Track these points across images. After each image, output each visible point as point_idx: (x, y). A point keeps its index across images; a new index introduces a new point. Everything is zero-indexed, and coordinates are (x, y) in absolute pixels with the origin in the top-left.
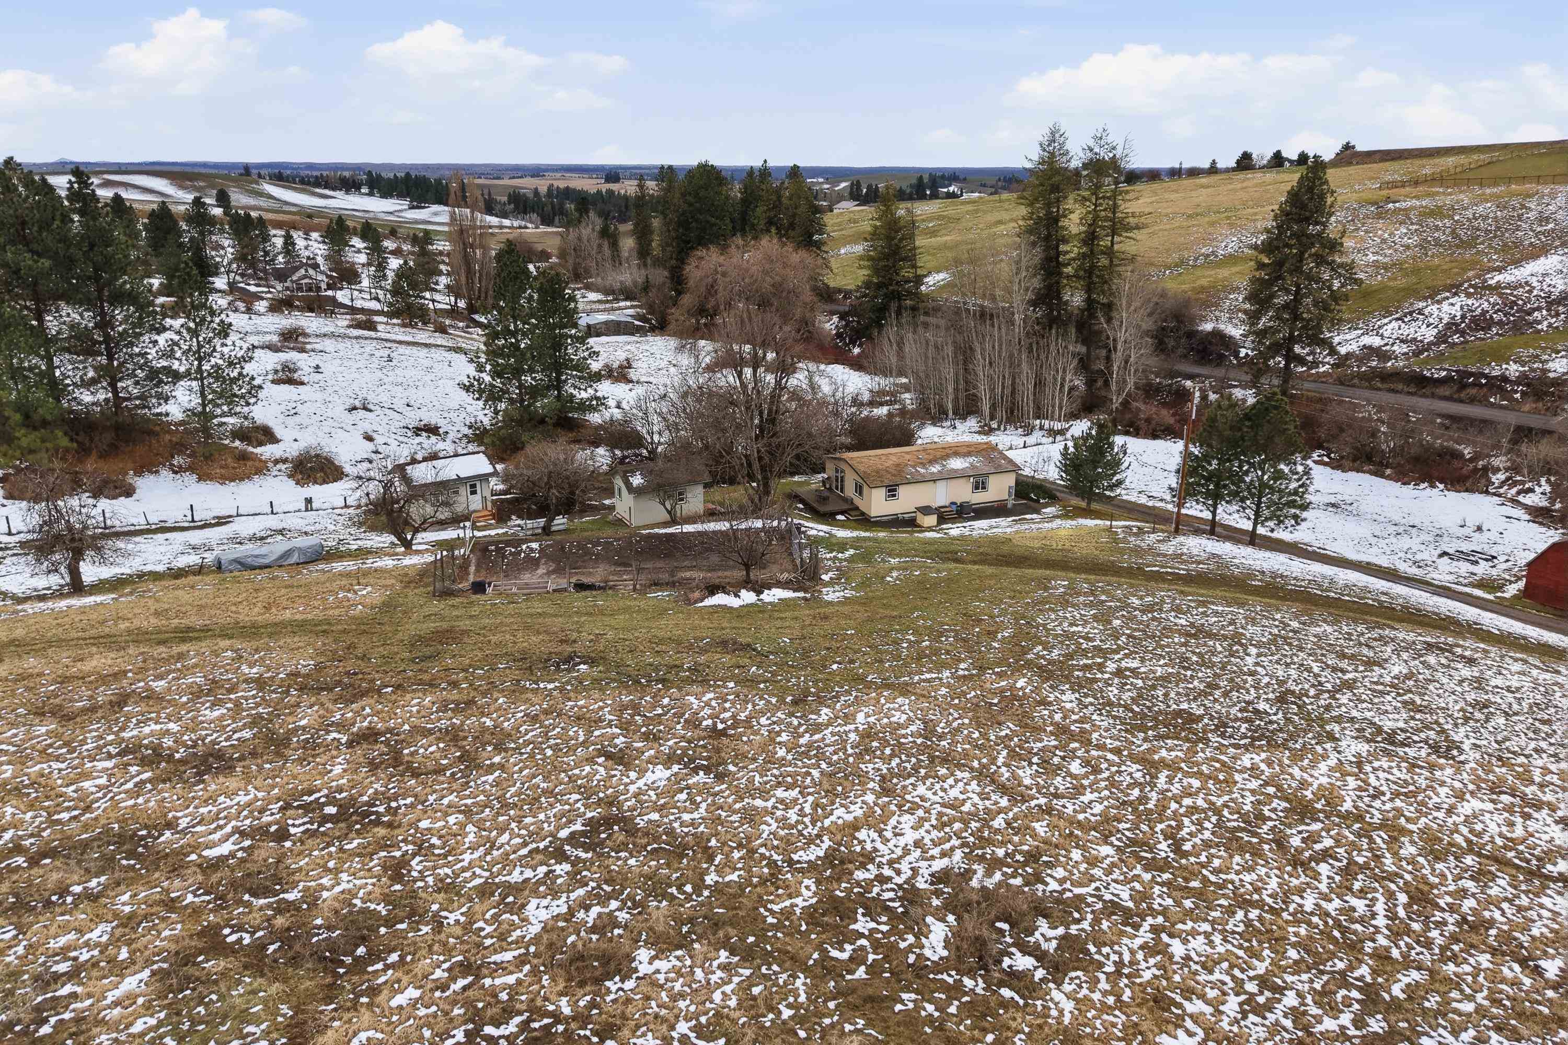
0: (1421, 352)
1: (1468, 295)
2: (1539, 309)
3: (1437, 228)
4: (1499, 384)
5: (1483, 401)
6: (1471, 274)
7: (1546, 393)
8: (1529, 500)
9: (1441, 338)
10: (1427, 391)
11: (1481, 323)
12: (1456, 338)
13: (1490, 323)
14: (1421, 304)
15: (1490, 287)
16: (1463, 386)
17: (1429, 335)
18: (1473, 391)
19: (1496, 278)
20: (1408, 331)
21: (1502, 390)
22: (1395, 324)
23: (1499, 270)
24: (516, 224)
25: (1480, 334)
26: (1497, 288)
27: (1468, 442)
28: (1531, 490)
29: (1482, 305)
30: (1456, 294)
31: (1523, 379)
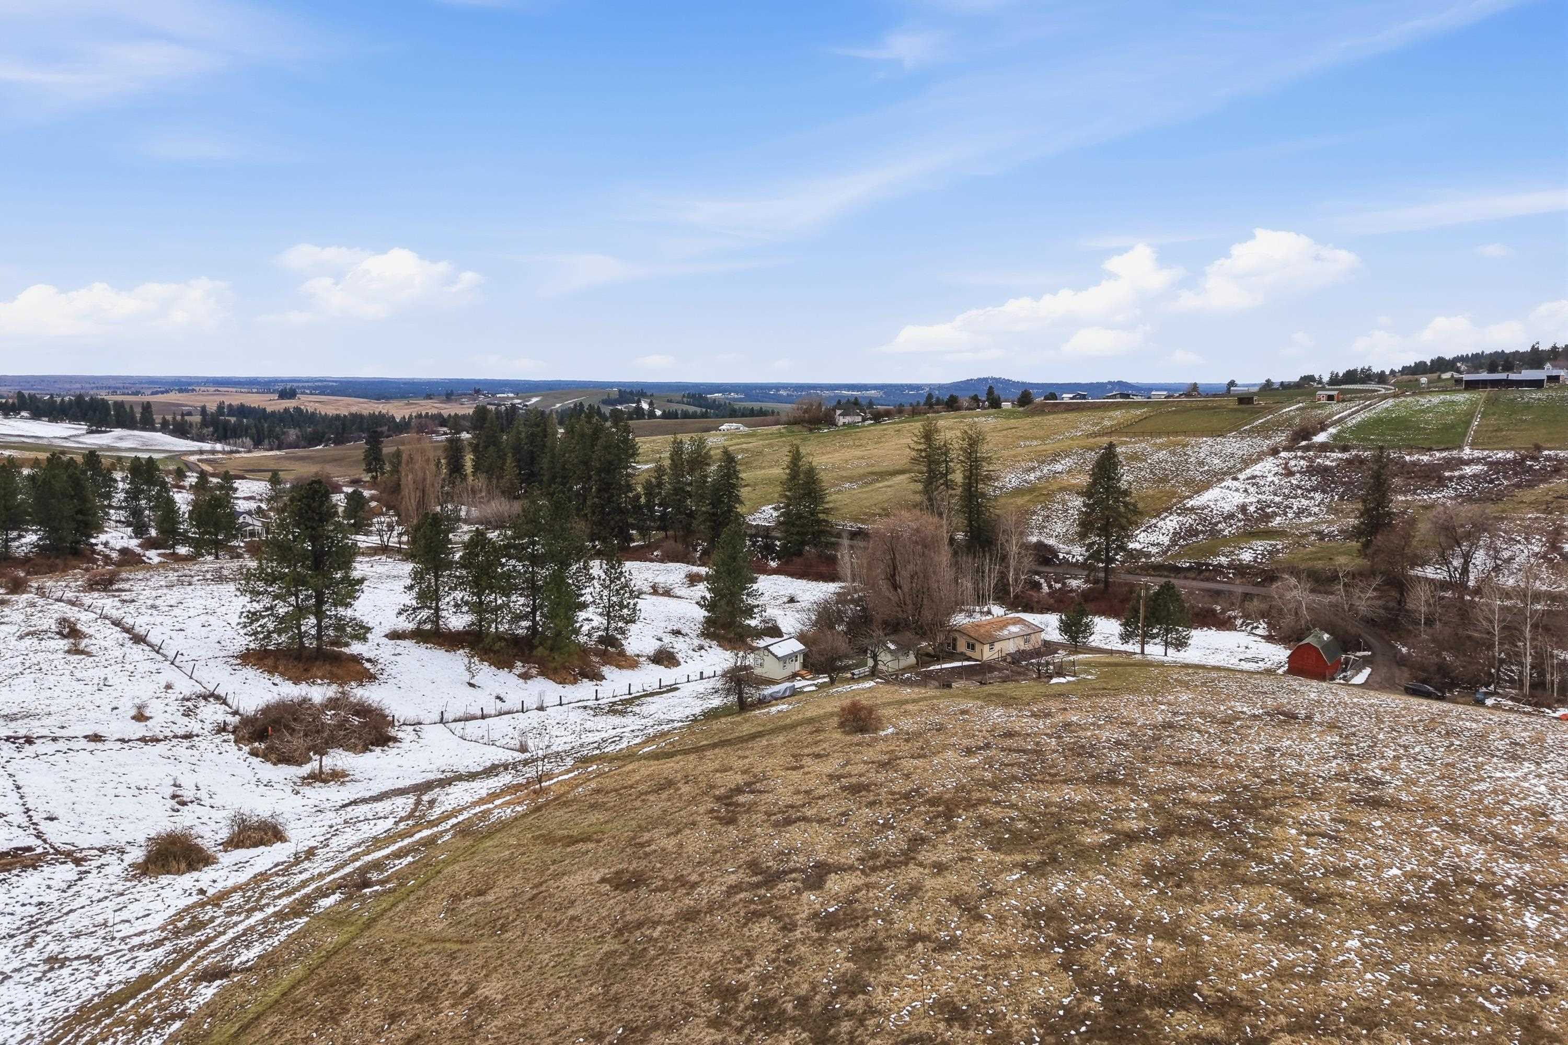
0: (1166, 552)
1: (1179, 515)
2: (1220, 522)
3: (1141, 469)
4: (1219, 569)
5: (1214, 580)
6: (1174, 500)
7: (1245, 573)
8: (1257, 632)
9: (1174, 542)
10: (1182, 575)
11: (1192, 532)
12: (1182, 542)
13: (1196, 533)
14: (1154, 521)
15: (1188, 509)
16: (1201, 572)
17: (1166, 540)
18: (1207, 574)
19: (1190, 503)
20: (1153, 538)
21: (1222, 572)
22: (1143, 534)
23: (1190, 497)
24: (227, 448)
25: (1194, 539)
26: (1192, 509)
27: (1217, 603)
28: (1257, 627)
29: (1189, 520)
30: (1171, 514)
31: (1230, 566)
